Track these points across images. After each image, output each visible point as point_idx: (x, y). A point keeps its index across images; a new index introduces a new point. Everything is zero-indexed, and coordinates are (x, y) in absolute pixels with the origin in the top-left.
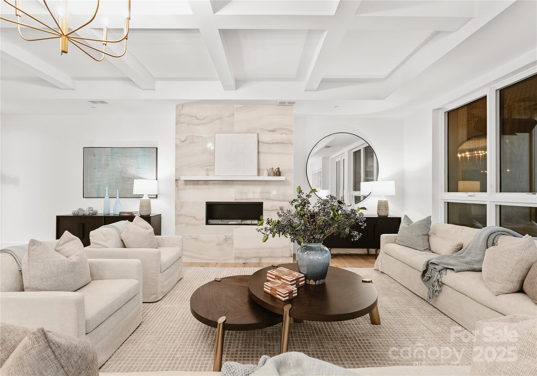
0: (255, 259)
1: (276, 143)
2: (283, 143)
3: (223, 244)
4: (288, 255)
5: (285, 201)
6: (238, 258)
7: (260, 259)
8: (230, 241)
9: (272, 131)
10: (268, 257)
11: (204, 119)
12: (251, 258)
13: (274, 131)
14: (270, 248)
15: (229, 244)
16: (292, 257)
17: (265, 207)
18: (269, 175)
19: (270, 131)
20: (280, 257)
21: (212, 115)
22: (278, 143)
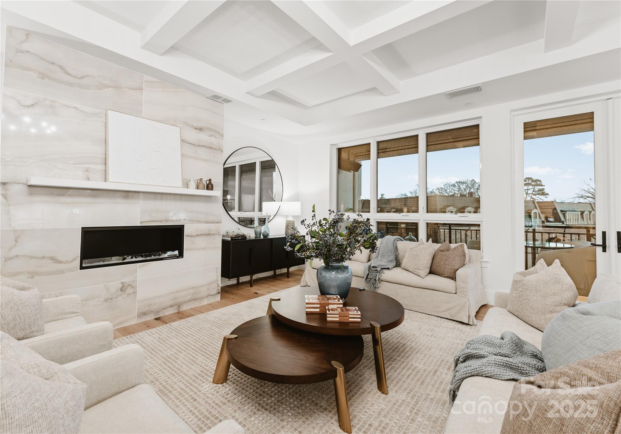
0: (171, 308)
1: (203, 146)
2: (211, 148)
3: (116, 298)
4: (215, 292)
5: (213, 223)
6: (144, 314)
7: (179, 307)
8: (129, 290)
9: (199, 130)
10: (189, 301)
11: (83, 77)
12: (165, 309)
13: (201, 129)
14: (193, 288)
15: (129, 294)
16: (219, 293)
17: (186, 231)
18: (198, 188)
19: (196, 129)
20: (205, 298)
21: (99, 76)
22: (205, 146)
